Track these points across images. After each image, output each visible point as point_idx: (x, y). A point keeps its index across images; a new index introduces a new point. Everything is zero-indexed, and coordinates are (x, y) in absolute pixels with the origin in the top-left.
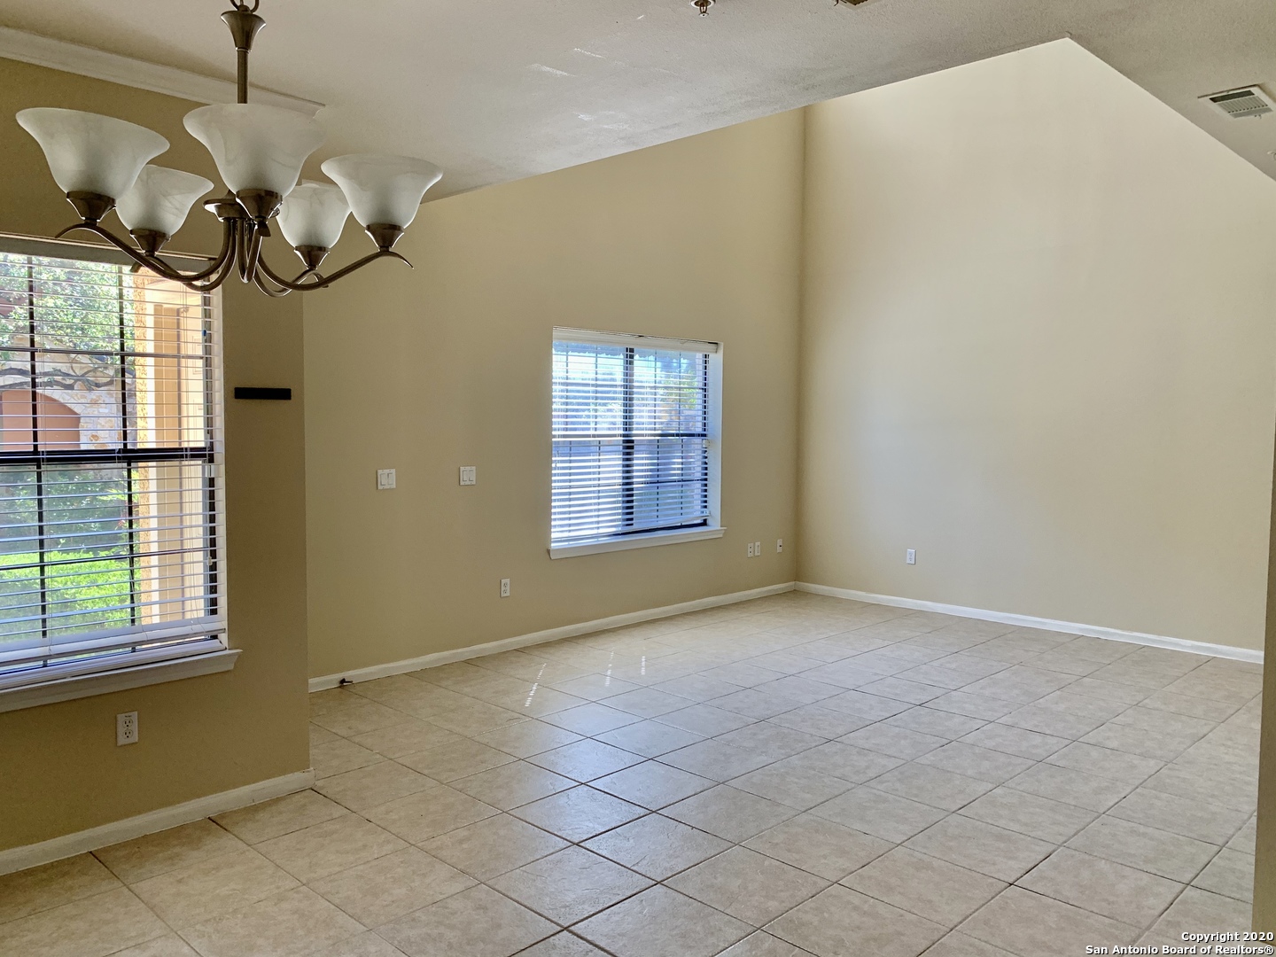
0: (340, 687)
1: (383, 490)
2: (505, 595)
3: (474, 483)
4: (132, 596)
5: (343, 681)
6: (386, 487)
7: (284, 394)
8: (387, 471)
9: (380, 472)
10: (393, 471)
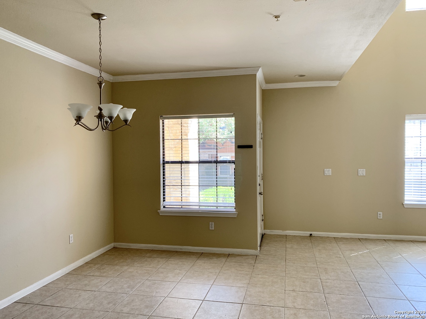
0: (309, 236)
1: (326, 175)
2: (380, 218)
3: (365, 175)
4: (217, 195)
5: (311, 235)
6: (327, 175)
7: (251, 147)
8: (328, 169)
9: (325, 170)
10: (331, 169)
